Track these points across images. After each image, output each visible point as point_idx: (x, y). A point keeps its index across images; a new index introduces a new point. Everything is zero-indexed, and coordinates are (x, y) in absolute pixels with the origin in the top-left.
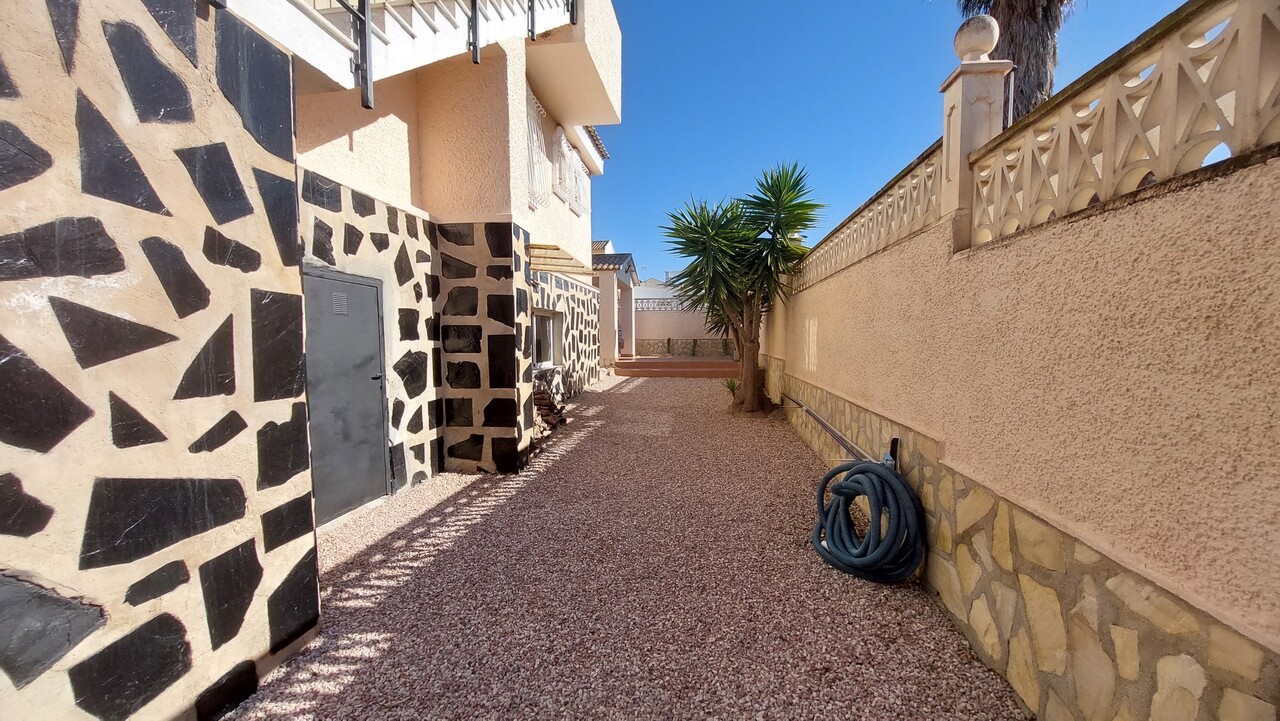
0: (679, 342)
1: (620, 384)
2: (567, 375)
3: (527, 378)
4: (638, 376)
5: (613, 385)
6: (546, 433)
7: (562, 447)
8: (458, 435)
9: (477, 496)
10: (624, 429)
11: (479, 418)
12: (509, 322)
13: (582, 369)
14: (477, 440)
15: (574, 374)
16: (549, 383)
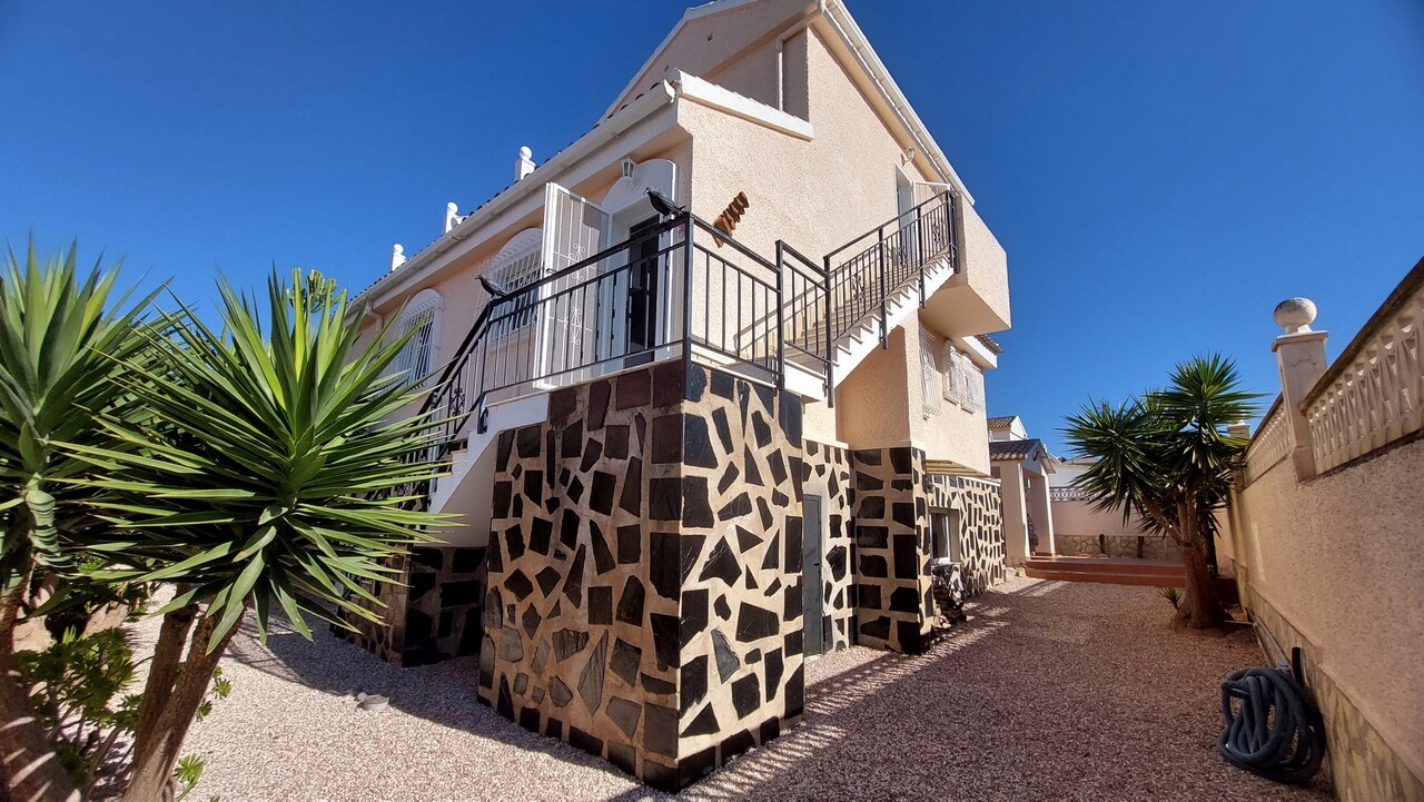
0: (1118, 541)
1: (1032, 587)
2: (966, 573)
3: (927, 571)
4: (1057, 579)
5: (1023, 587)
6: (946, 626)
7: (962, 640)
8: (870, 616)
9: (887, 667)
10: (1031, 632)
11: (886, 603)
12: (911, 524)
13: (983, 566)
14: (884, 622)
15: (975, 572)
16: (947, 579)
